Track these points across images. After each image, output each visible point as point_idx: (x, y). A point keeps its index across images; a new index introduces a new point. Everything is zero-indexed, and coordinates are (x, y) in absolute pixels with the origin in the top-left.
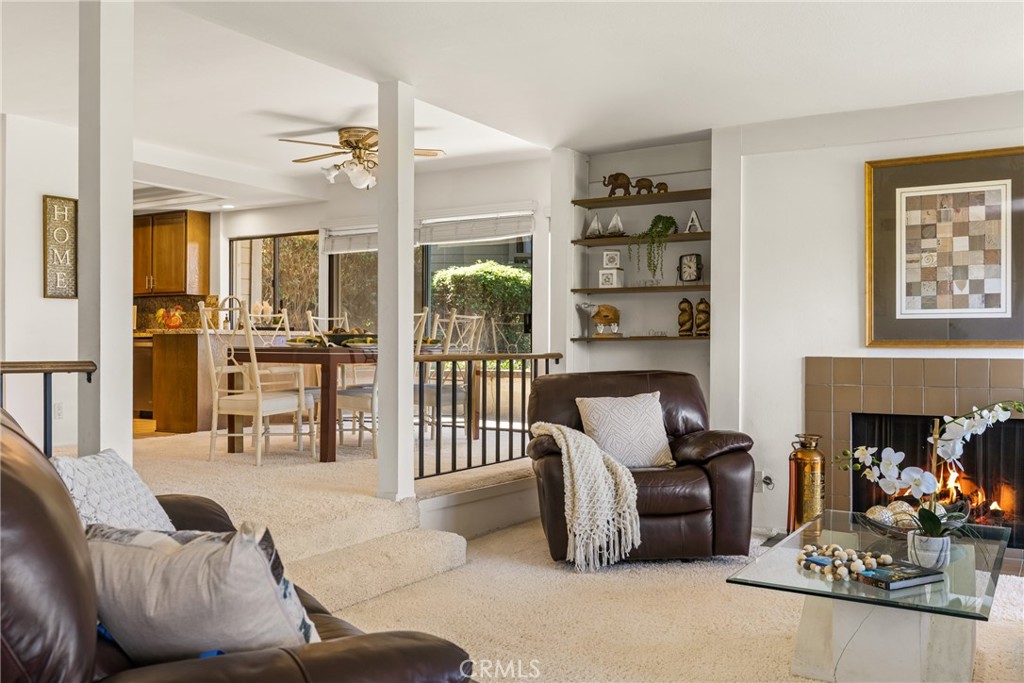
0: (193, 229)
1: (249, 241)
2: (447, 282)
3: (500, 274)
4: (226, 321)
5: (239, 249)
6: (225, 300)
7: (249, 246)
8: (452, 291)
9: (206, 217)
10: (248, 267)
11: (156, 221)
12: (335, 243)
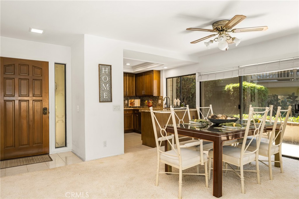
0: (155, 76)
1: (172, 79)
2: (231, 89)
3: (249, 86)
4: (165, 104)
5: (169, 81)
6: (165, 98)
7: (172, 80)
8: (232, 92)
9: (159, 72)
10: (172, 87)
11: (145, 74)
12: (202, 78)
